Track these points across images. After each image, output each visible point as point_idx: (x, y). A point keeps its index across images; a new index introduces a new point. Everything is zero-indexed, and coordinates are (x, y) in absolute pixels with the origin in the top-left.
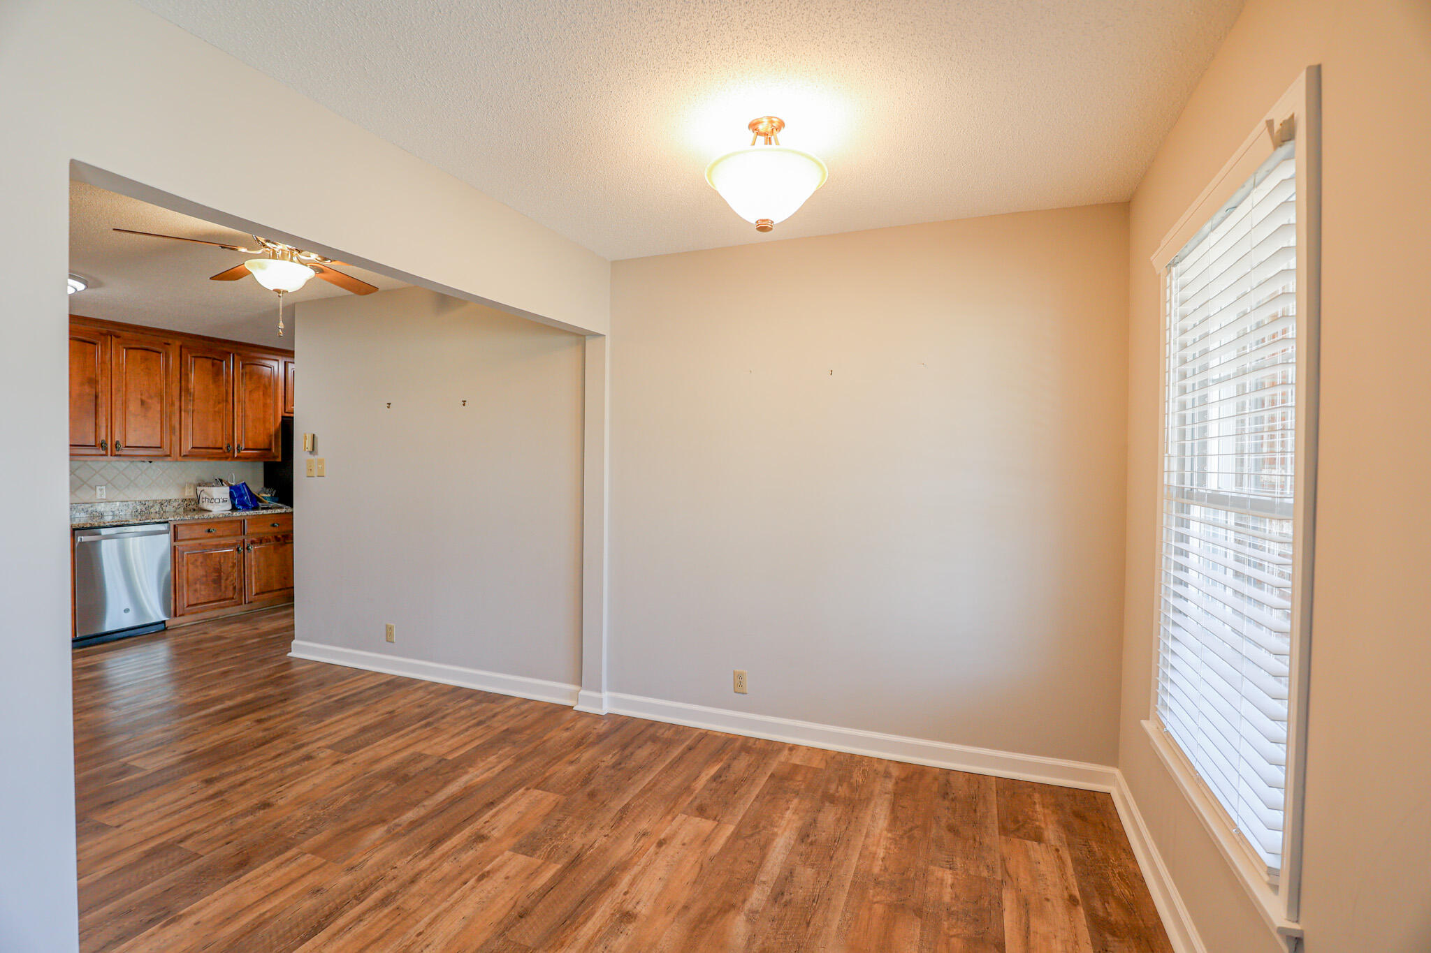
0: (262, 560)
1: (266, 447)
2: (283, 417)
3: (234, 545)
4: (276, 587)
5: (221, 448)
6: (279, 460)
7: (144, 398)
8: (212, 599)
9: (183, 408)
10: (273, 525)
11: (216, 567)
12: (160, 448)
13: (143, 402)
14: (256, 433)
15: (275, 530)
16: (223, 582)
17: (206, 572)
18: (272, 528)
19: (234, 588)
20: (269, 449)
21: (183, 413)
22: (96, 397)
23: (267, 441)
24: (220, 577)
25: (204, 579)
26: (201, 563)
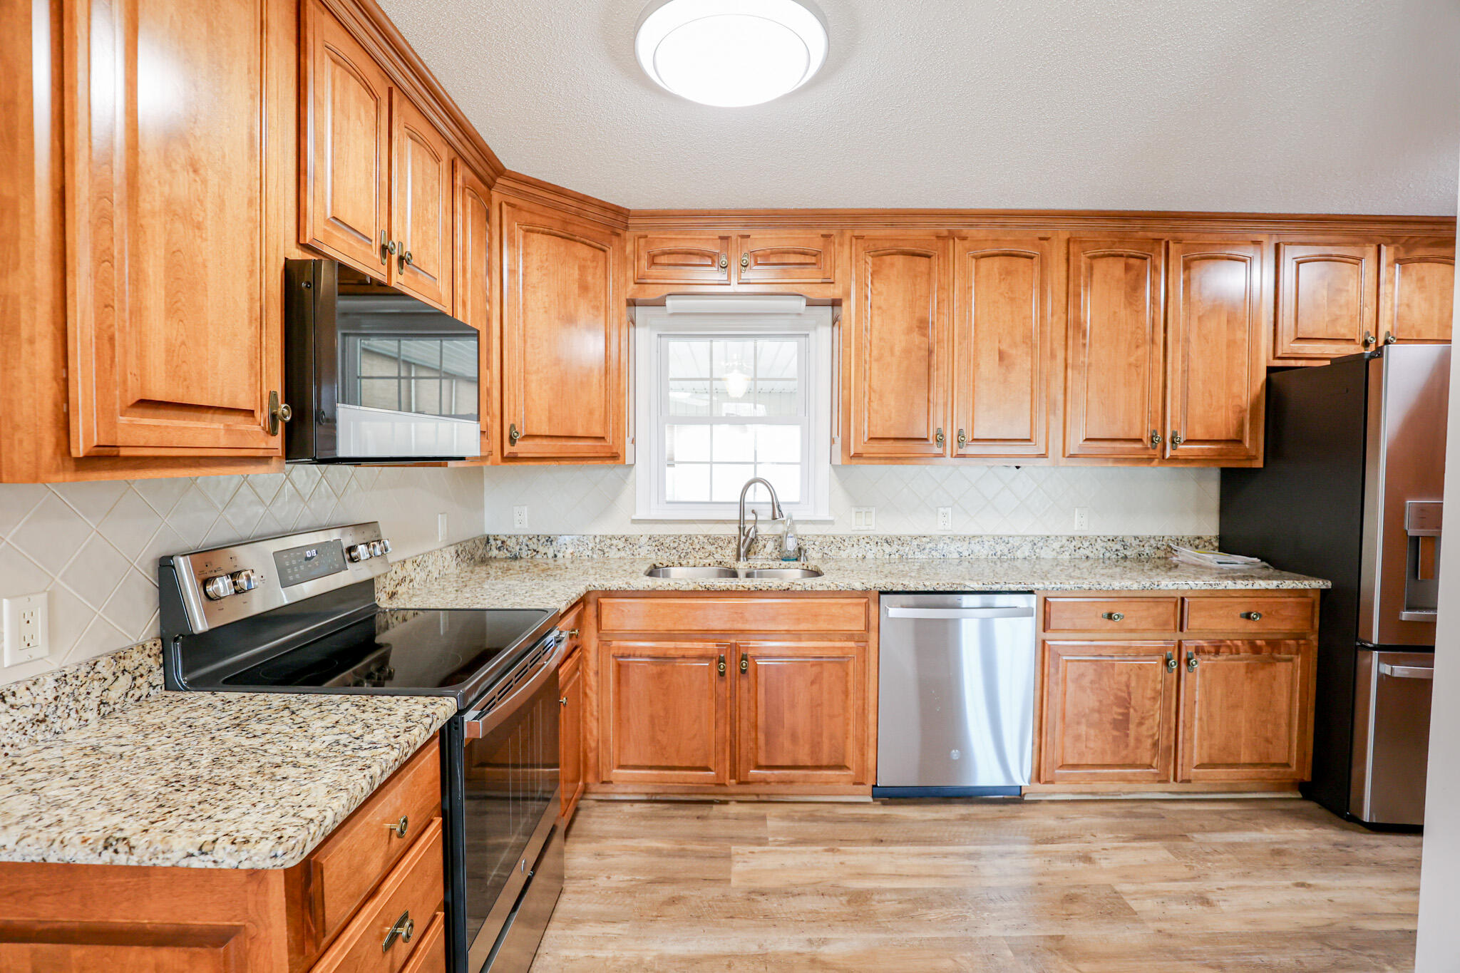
0: (1219, 692)
1: (1232, 436)
2: (1270, 370)
3: (1159, 651)
4: (1244, 758)
5: (1140, 440)
6: (1259, 464)
7: (1004, 347)
8: (1108, 760)
9: (1070, 361)
10: (1248, 616)
11: (1120, 694)
12: (1029, 440)
13: (1002, 356)
14: (1210, 405)
15: (1251, 627)
16: (1132, 726)
17: (1100, 701)
18: (1244, 621)
19: (1155, 744)
20: (1239, 441)
21: (1069, 371)
22: (930, 352)
23: (1233, 422)
24: (1126, 716)
25: (1096, 716)
26: (1093, 682)
